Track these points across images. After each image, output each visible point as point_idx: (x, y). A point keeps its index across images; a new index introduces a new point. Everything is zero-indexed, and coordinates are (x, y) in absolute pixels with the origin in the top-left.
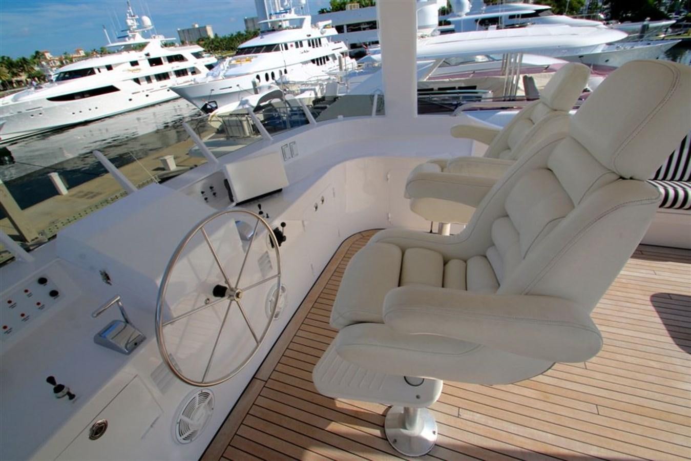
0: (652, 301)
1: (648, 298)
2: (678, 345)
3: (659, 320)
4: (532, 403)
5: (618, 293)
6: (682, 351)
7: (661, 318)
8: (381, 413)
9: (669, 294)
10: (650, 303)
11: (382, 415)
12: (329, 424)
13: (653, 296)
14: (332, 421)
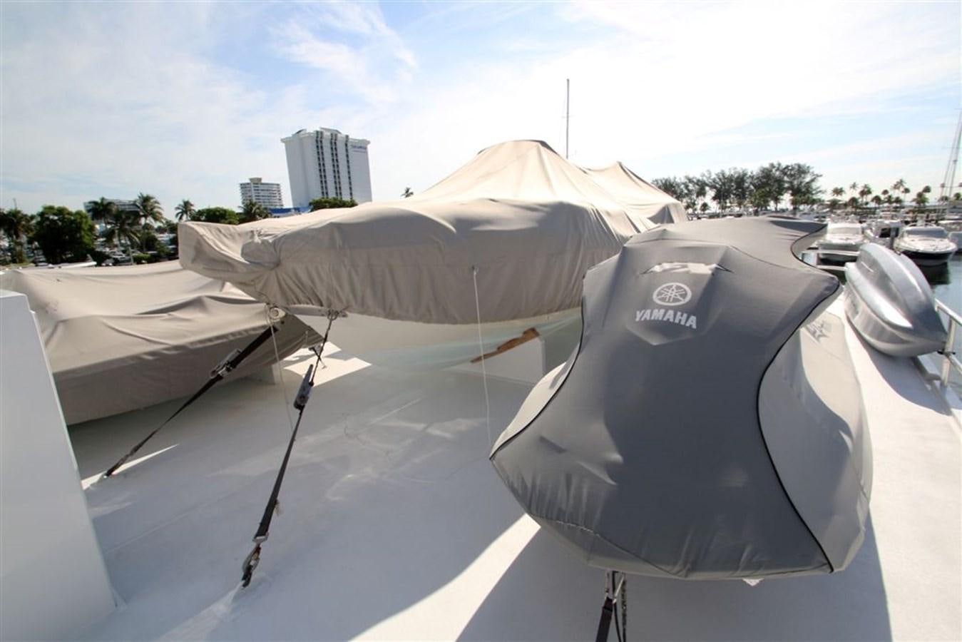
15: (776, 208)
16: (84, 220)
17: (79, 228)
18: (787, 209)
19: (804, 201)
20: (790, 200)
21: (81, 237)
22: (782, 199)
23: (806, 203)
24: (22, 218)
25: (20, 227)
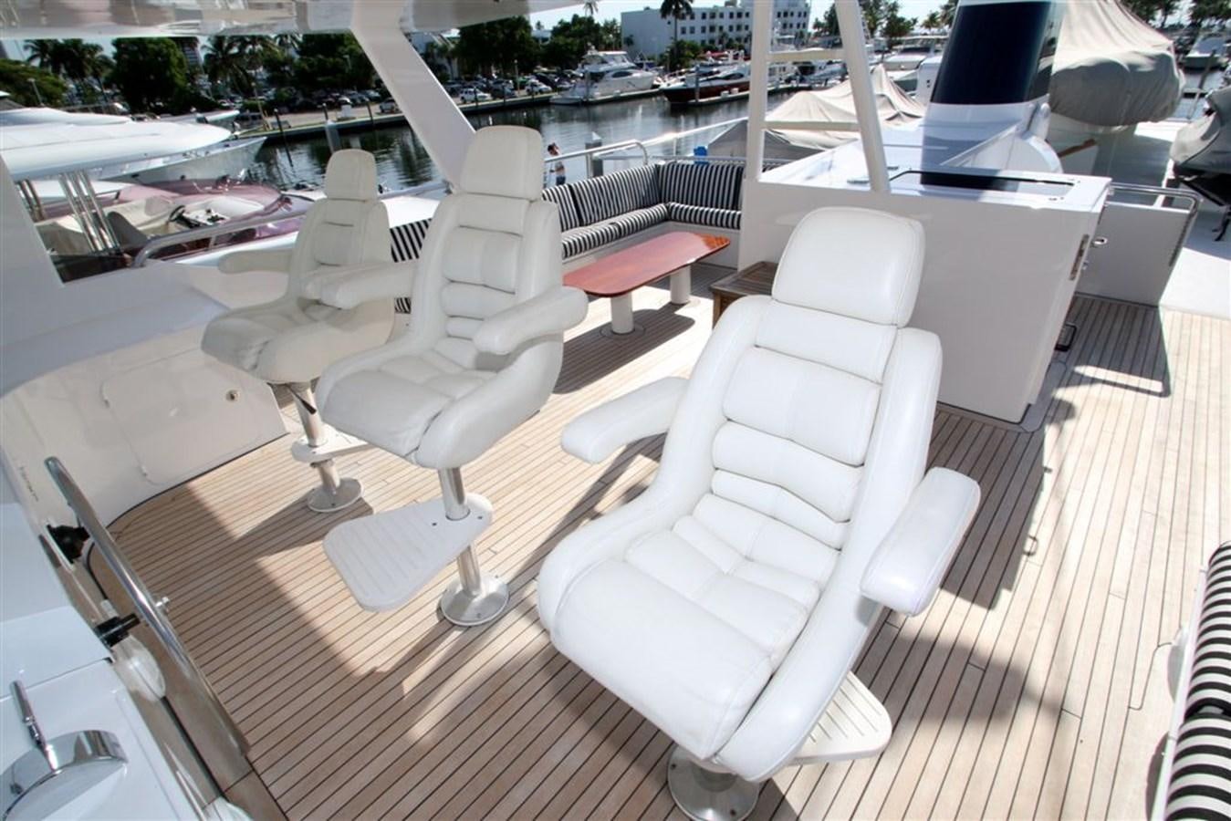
4: (526, 496)
8: (437, 621)
11: (441, 621)
12: (402, 687)
14: (401, 682)
15: (1163, 24)
16: (172, 51)
17: (167, 63)
18: (1181, 26)
19: (1212, 12)
20: (1190, 9)
21: (173, 76)
22: (1177, 8)
23: (1216, 15)
24: (84, 50)
25: (85, 63)
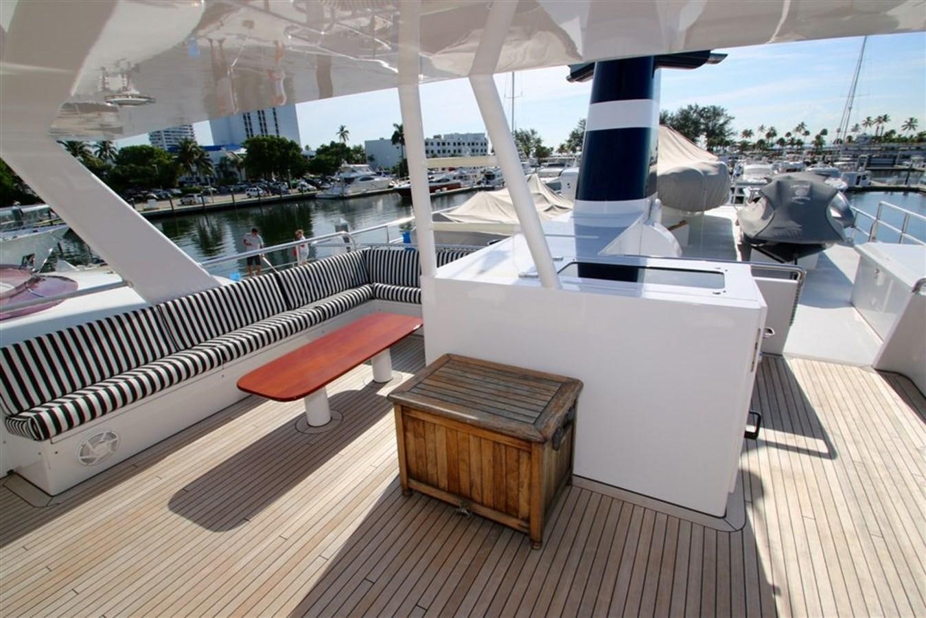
0: (171, 509)
1: (167, 509)
2: (216, 531)
3: (189, 522)
5: (134, 530)
6: (222, 533)
7: (189, 519)
9: (183, 489)
10: (171, 513)
13: (170, 503)
